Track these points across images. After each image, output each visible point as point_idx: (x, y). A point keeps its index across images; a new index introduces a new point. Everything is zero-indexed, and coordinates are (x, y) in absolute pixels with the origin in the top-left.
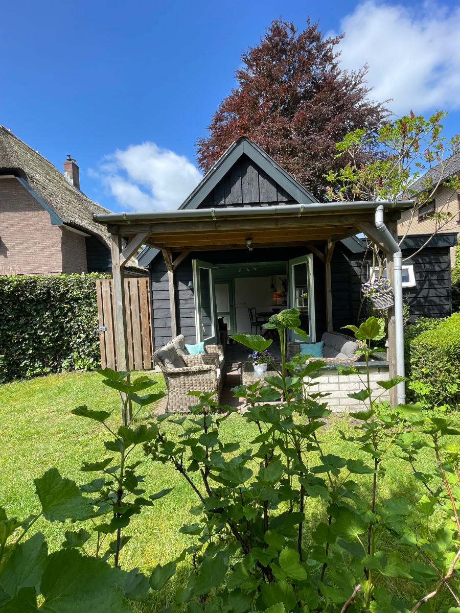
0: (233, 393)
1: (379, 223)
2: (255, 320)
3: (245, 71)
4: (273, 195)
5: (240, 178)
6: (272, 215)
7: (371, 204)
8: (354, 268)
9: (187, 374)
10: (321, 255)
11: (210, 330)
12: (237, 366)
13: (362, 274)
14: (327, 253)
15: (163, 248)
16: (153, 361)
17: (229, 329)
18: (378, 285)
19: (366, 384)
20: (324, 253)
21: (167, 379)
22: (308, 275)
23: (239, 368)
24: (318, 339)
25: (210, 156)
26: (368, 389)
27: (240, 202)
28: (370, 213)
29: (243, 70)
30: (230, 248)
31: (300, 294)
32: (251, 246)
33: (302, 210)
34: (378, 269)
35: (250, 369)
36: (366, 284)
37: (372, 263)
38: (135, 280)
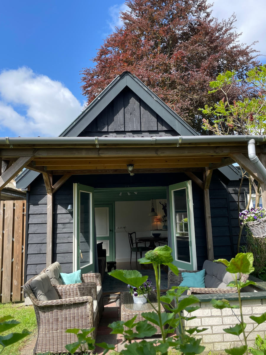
0: (111, 330)
1: (252, 155)
2: (135, 246)
3: (129, 13)
4: (154, 124)
5: (123, 108)
6: (152, 145)
7: (244, 138)
8: (232, 194)
9: (60, 307)
10: (199, 181)
11: (88, 257)
12: (116, 297)
13: (240, 200)
14: (205, 179)
15: (44, 171)
16: (23, 292)
17: (108, 255)
18: (254, 213)
19: (240, 318)
20: (202, 179)
21: (38, 313)
22: (188, 201)
23: (117, 299)
24: (200, 268)
25: (95, 84)
26: (242, 323)
27: (123, 129)
28: (242, 146)
29: (127, 12)
30: (111, 173)
31: (181, 219)
32: (132, 172)
33: (180, 142)
34: (255, 196)
35: (129, 300)
36: (243, 212)
37: (249, 190)
38: (11, 202)
